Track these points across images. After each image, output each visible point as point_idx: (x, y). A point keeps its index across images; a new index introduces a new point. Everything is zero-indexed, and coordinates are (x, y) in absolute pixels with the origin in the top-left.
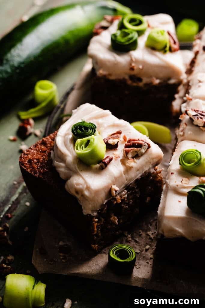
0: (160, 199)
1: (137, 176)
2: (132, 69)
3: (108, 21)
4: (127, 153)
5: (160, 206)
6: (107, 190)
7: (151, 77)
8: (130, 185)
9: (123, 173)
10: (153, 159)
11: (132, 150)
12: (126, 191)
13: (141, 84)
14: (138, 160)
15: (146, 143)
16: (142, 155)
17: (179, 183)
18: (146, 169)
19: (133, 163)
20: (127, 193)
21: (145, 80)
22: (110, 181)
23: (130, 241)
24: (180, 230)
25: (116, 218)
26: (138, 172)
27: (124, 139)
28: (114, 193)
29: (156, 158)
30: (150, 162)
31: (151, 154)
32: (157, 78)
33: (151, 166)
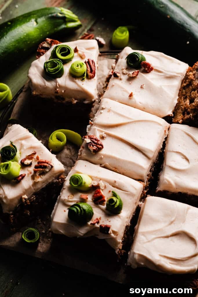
0: (54, 206)
1: (43, 186)
2: (57, 92)
3: (48, 43)
4: (35, 172)
5: (53, 211)
6: (19, 198)
7: (71, 98)
8: (37, 192)
9: (31, 186)
10: (55, 174)
11: (38, 170)
12: (34, 196)
13: (64, 102)
14: (43, 176)
15: (50, 165)
16: (47, 172)
17: (66, 198)
18: (50, 181)
19: (39, 179)
20: (35, 197)
21: (67, 100)
22: (21, 192)
23: (40, 223)
24: (62, 231)
25: (28, 211)
26: (43, 184)
27: (37, 158)
28: (24, 200)
29: (58, 173)
30: (53, 176)
31: (54, 171)
32: (76, 99)
33: (54, 179)
